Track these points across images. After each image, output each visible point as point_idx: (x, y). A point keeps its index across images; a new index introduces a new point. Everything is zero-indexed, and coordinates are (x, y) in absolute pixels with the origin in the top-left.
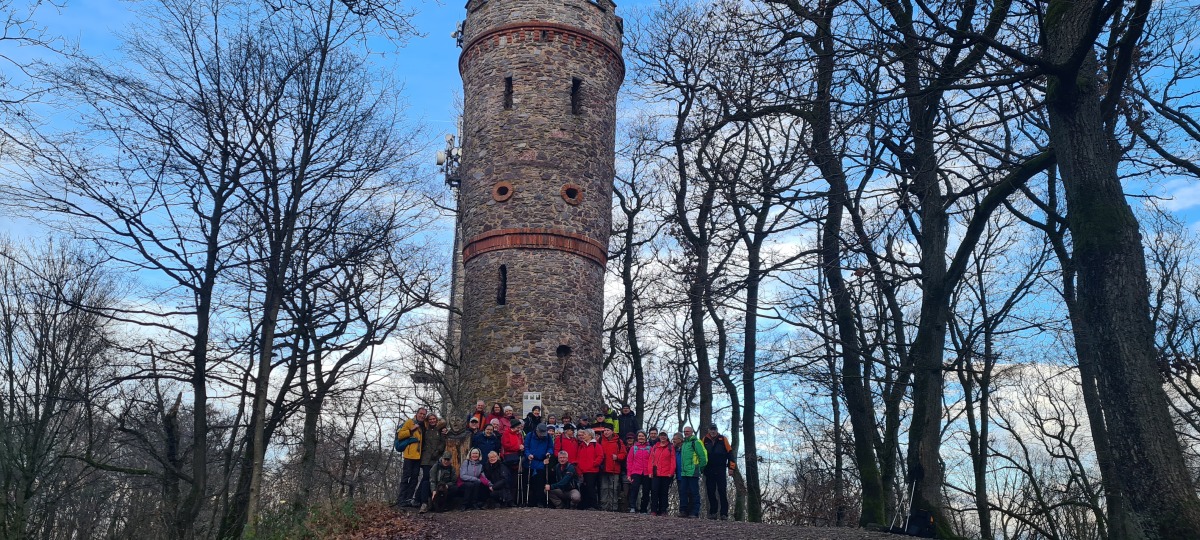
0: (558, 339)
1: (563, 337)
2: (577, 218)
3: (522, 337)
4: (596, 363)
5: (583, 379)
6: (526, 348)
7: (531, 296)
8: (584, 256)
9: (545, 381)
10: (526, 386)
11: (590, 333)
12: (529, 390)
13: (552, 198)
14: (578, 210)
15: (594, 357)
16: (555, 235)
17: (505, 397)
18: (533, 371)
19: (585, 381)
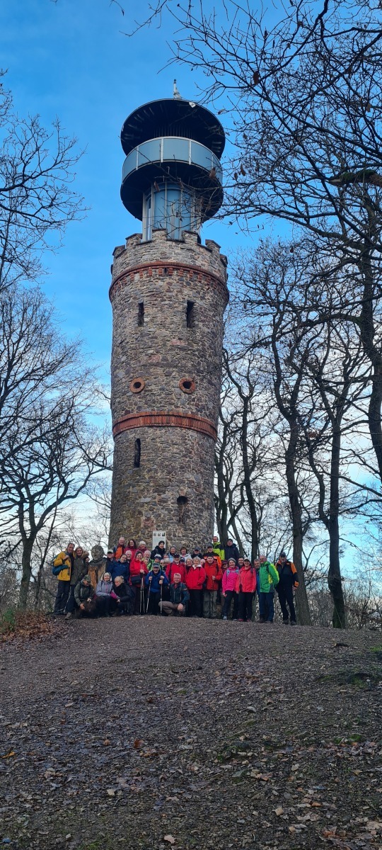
0: (178, 492)
1: (182, 490)
2: (192, 403)
3: (151, 491)
4: (208, 509)
5: (197, 520)
6: (155, 498)
7: (158, 460)
8: (198, 431)
9: (168, 522)
10: (155, 526)
11: (202, 487)
12: (157, 530)
13: (173, 389)
14: (193, 397)
15: (206, 504)
16: (175, 416)
17: (140, 534)
18: (160, 515)
19: (199, 522)
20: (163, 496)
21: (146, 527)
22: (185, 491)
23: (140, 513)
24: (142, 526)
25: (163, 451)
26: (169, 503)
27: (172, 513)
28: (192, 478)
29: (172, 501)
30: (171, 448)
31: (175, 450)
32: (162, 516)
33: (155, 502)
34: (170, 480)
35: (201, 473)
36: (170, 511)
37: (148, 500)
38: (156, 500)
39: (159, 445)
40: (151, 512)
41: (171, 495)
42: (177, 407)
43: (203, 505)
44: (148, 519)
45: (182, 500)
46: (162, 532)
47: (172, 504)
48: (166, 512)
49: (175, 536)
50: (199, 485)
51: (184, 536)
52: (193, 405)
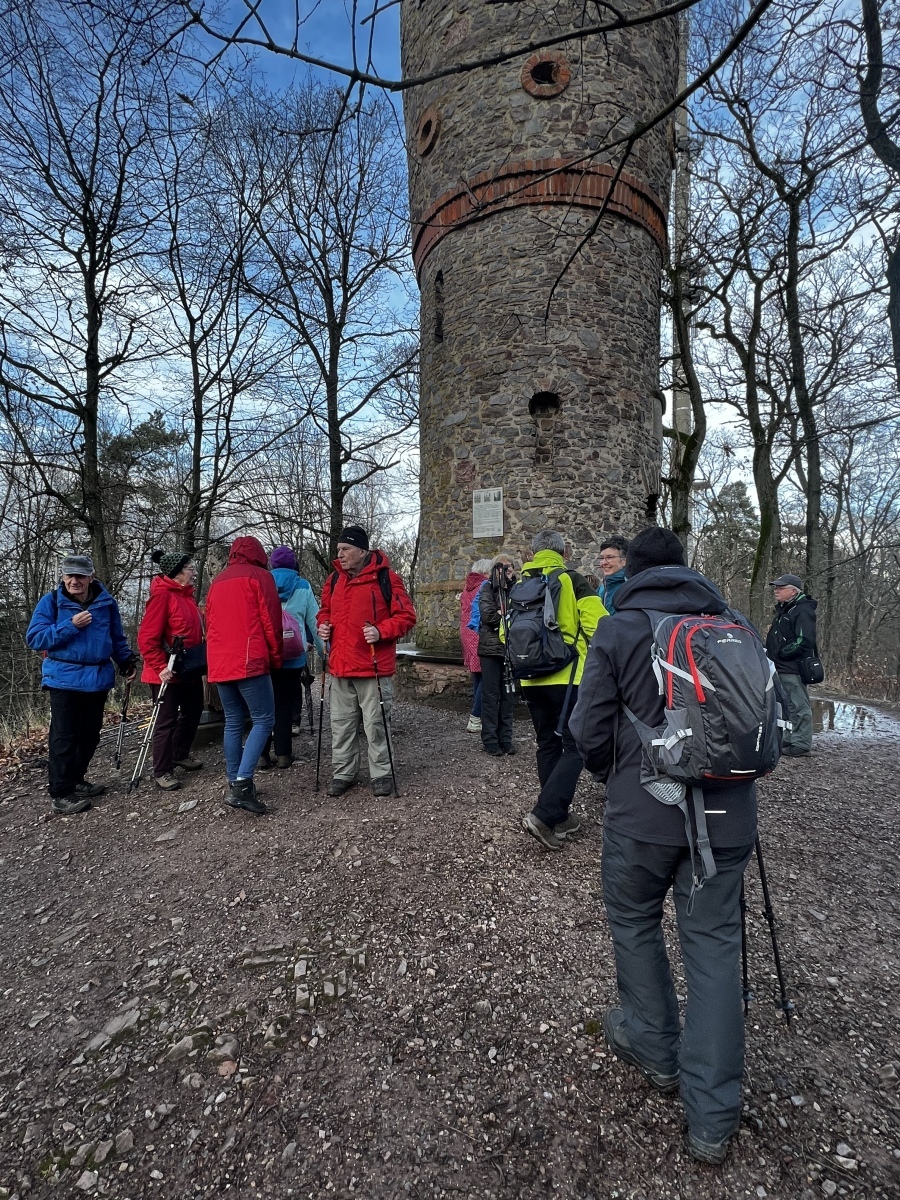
0: (531, 383)
1: (543, 376)
2: (562, 124)
3: (467, 394)
5: (590, 451)
6: (475, 410)
7: (480, 312)
8: (585, 207)
9: (508, 465)
10: (479, 478)
11: (606, 360)
12: (483, 487)
13: (506, 100)
16: (516, 176)
17: (449, 503)
18: (487, 450)
19: (596, 455)
20: (493, 399)
21: (460, 484)
22: (551, 377)
23: (448, 451)
24: (452, 481)
25: (491, 283)
26: (510, 414)
27: (517, 439)
28: (573, 340)
29: (516, 409)
30: (509, 268)
31: (519, 273)
32: (493, 452)
33: (477, 419)
34: (509, 356)
35: (601, 323)
36: (510, 435)
37: (460, 416)
38: (479, 414)
39: (480, 269)
40: (468, 446)
41: (513, 396)
42: (518, 148)
43: (611, 409)
44: (464, 464)
45: (544, 402)
46: (494, 492)
47: (517, 419)
48: (503, 440)
49: (526, 497)
50: (594, 357)
51: (550, 495)
52: (565, 130)
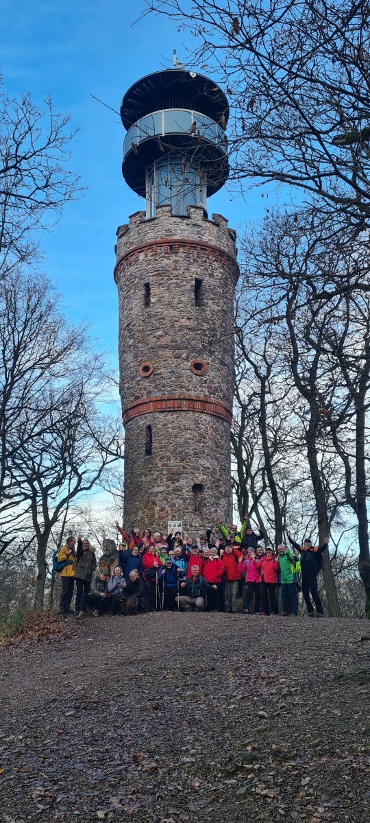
0: (193, 480)
1: (197, 477)
2: (204, 385)
3: (165, 480)
4: (225, 496)
5: (214, 509)
6: (169, 487)
7: (171, 447)
8: (211, 415)
9: (184, 512)
10: (170, 516)
11: (218, 473)
12: (172, 520)
13: (184, 372)
14: (204, 379)
15: (223, 492)
16: (187, 399)
17: (154, 526)
18: (174, 505)
19: (216, 510)
20: (177, 484)
21: (161, 518)
22: (200, 478)
23: (154, 503)
24: (156, 516)
25: (176, 437)
26: (184, 491)
27: (187, 501)
28: (207, 464)
29: (187, 489)
30: (183, 433)
31: (188, 436)
32: (177, 506)
33: (169, 491)
34: (184, 467)
35: (217, 458)
36: (185, 500)
37: (161, 489)
38: (170, 489)
39: (171, 430)
40: (165, 502)
41: (185, 483)
42: (189, 390)
43: (220, 493)
44: (162, 509)
45: (198, 488)
46: (177, 523)
47: (187, 493)
48: (181, 501)
49: (191, 526)
50: (214, 472)
51: (201, 526)
52: (205, 387)
